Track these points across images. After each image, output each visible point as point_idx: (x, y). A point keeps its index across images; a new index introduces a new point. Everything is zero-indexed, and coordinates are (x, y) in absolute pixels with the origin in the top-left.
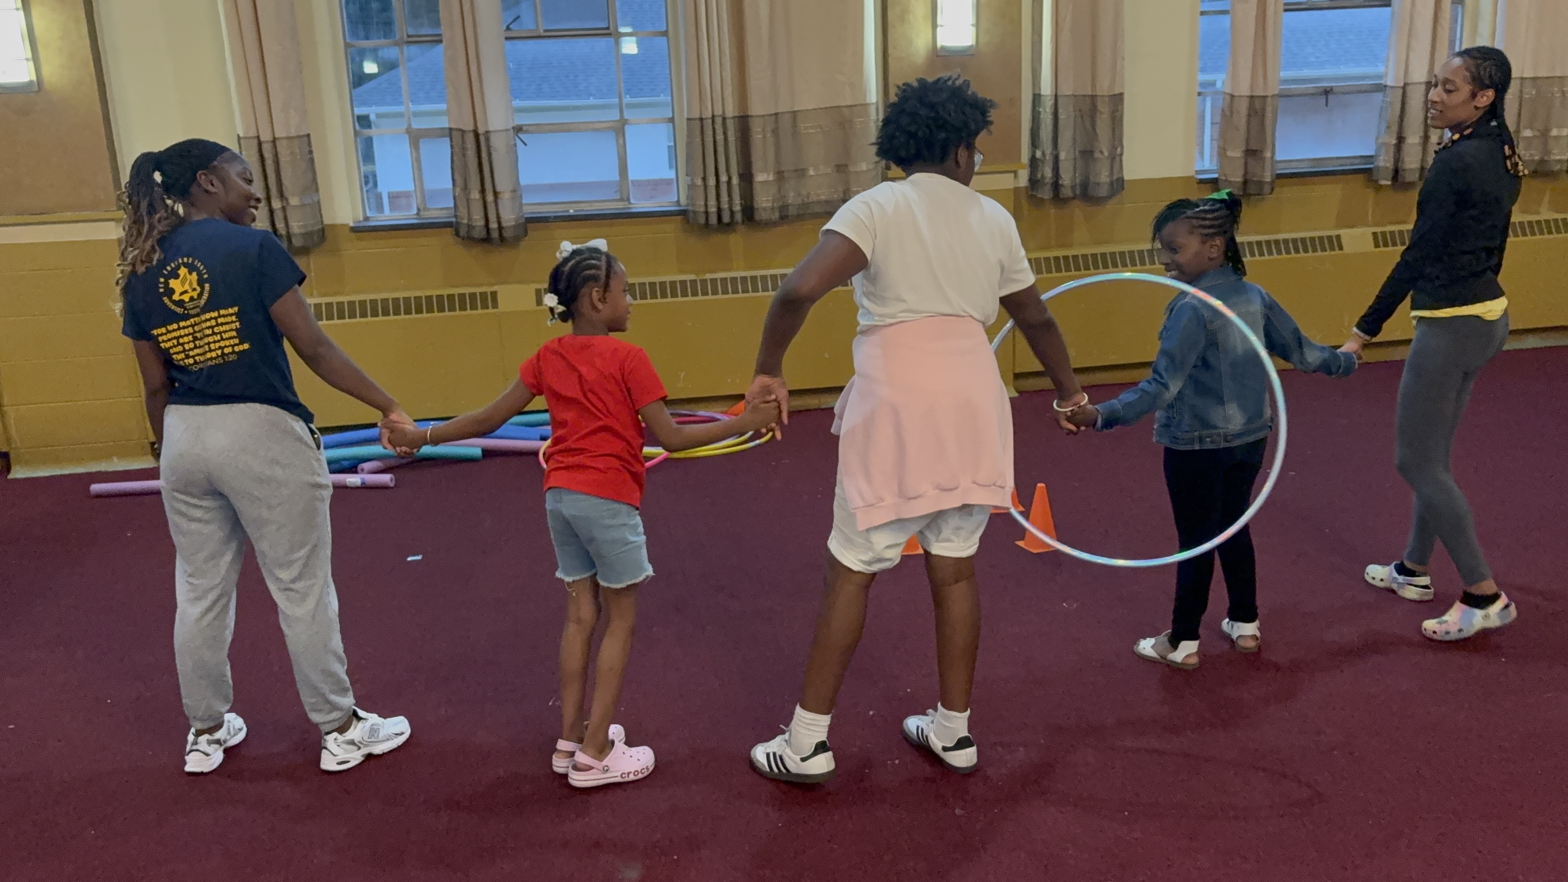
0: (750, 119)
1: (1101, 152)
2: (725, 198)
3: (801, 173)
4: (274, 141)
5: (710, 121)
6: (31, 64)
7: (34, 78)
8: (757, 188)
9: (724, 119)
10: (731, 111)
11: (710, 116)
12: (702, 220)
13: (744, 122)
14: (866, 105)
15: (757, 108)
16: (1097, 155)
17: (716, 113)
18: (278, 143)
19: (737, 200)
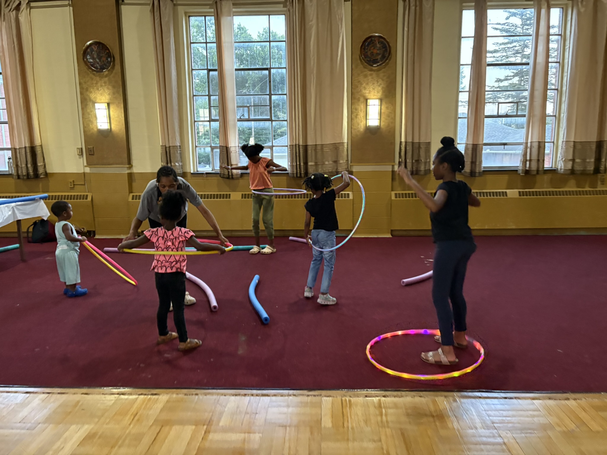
0: (308, 146)
1: (421, 160)
2: (298, 169)
3: (323, 163)
5: (295, 146)
6: (109, 124)
7: (109, 128)
8: (309, 167)
9: (299, 146)
10: (301, 143)
11: (295, 144)
13: (306, 147)
14: (343, 143)
15: (310, 142)
16: (420, 162)
17: (297, 144)
18: (171, 148)
19: (302, 170)
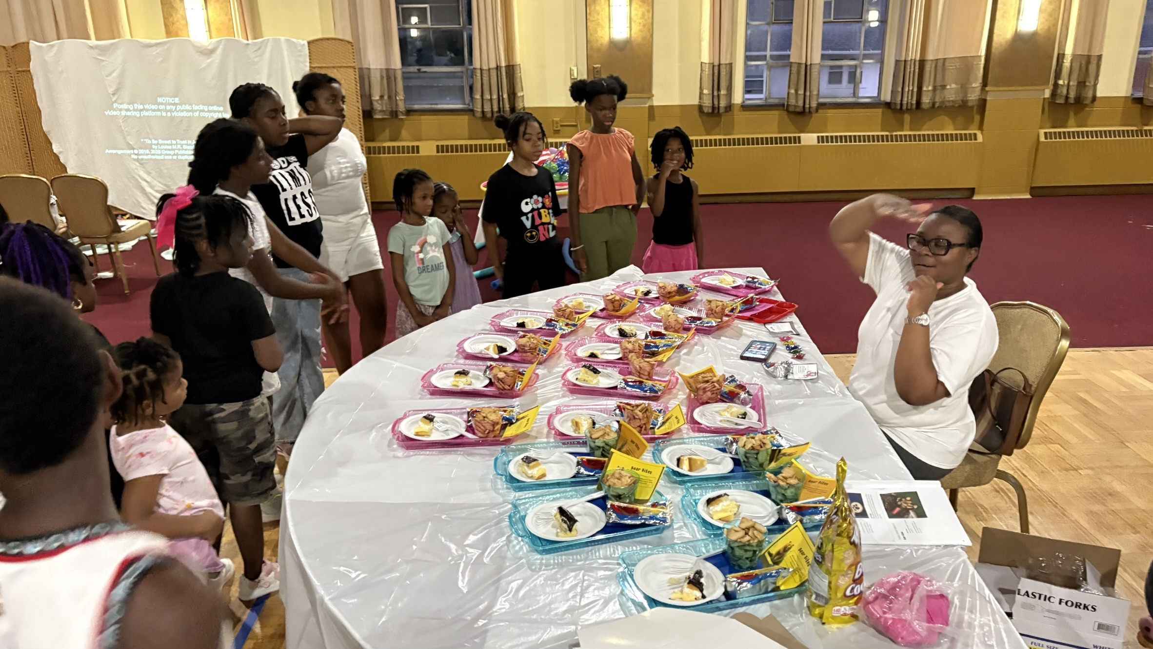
0: (925, 62)
1: (1090, 82)
2: (910, 98)
3: (944, 87)
4: (719, 65)
6: (629, 31)
7: (629, 37)
8: (924, 94)
9: (915, 61)
10: (918, 58)
12: (898, 107)
13: (922, 63)
14: (980, 56)
15: (930, 56)
16: (1087, 84)
17: (912, 58)
18: (721, 66)
19: (915, 99)
